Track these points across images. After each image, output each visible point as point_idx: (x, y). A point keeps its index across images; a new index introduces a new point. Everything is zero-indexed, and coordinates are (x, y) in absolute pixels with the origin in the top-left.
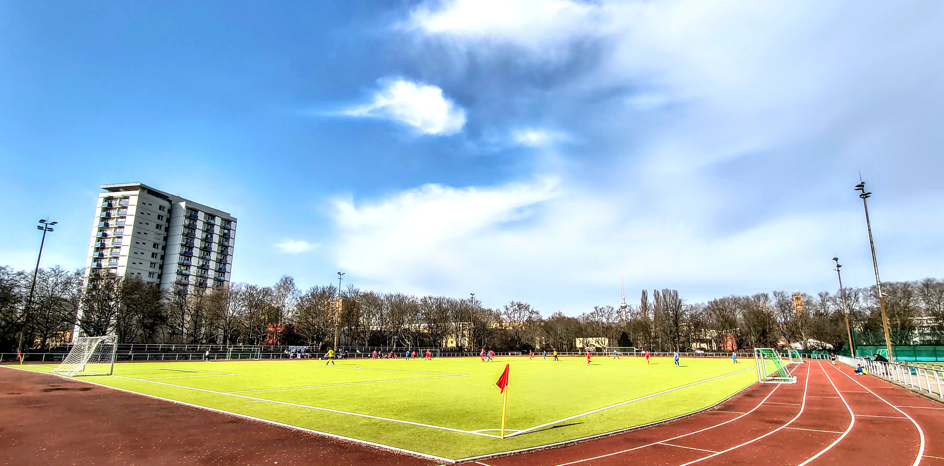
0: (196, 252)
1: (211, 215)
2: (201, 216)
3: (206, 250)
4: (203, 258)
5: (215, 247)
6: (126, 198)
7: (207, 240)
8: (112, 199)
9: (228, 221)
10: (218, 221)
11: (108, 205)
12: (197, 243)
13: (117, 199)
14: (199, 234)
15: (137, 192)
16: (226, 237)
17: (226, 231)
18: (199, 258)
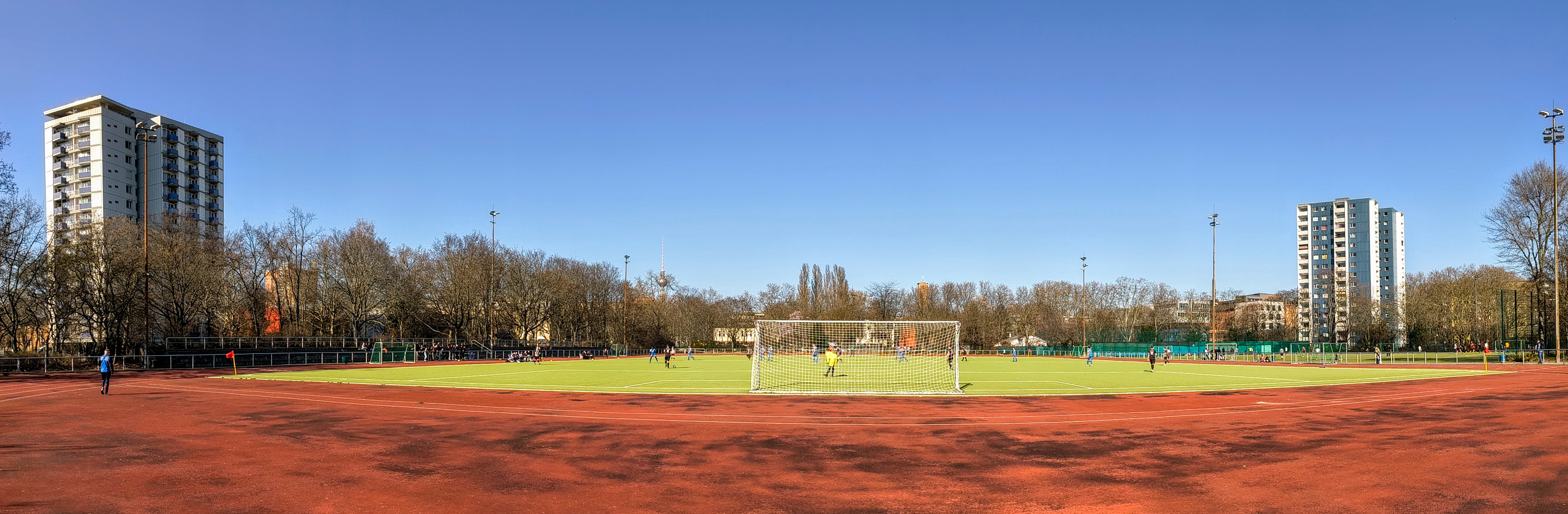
0: (182, 194)
1: (193, 135)
2: (181, 135)
3: (192, 190)
4: (190, 204)
5: (202, 185)
6: (86, 120)
7: (192, 174)
8: (64, 127)
9: (213, 142)
10: (201, 143)
11: (61, 137)
12: (182, 180)
13: (71, 125)
14: (182, 165)
15: (99, 110)
16: (213, 167)
17: (213, 158)
18: (185, 203)
